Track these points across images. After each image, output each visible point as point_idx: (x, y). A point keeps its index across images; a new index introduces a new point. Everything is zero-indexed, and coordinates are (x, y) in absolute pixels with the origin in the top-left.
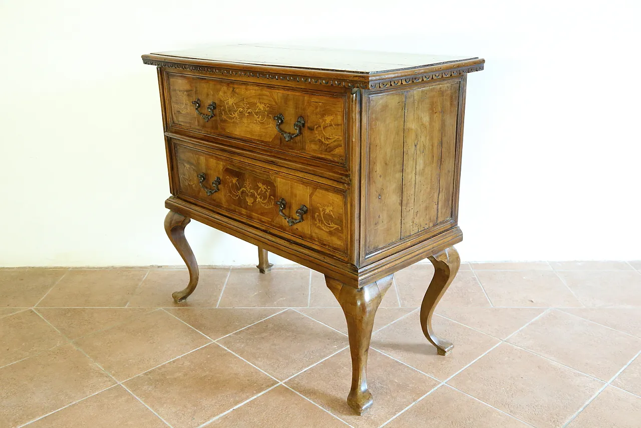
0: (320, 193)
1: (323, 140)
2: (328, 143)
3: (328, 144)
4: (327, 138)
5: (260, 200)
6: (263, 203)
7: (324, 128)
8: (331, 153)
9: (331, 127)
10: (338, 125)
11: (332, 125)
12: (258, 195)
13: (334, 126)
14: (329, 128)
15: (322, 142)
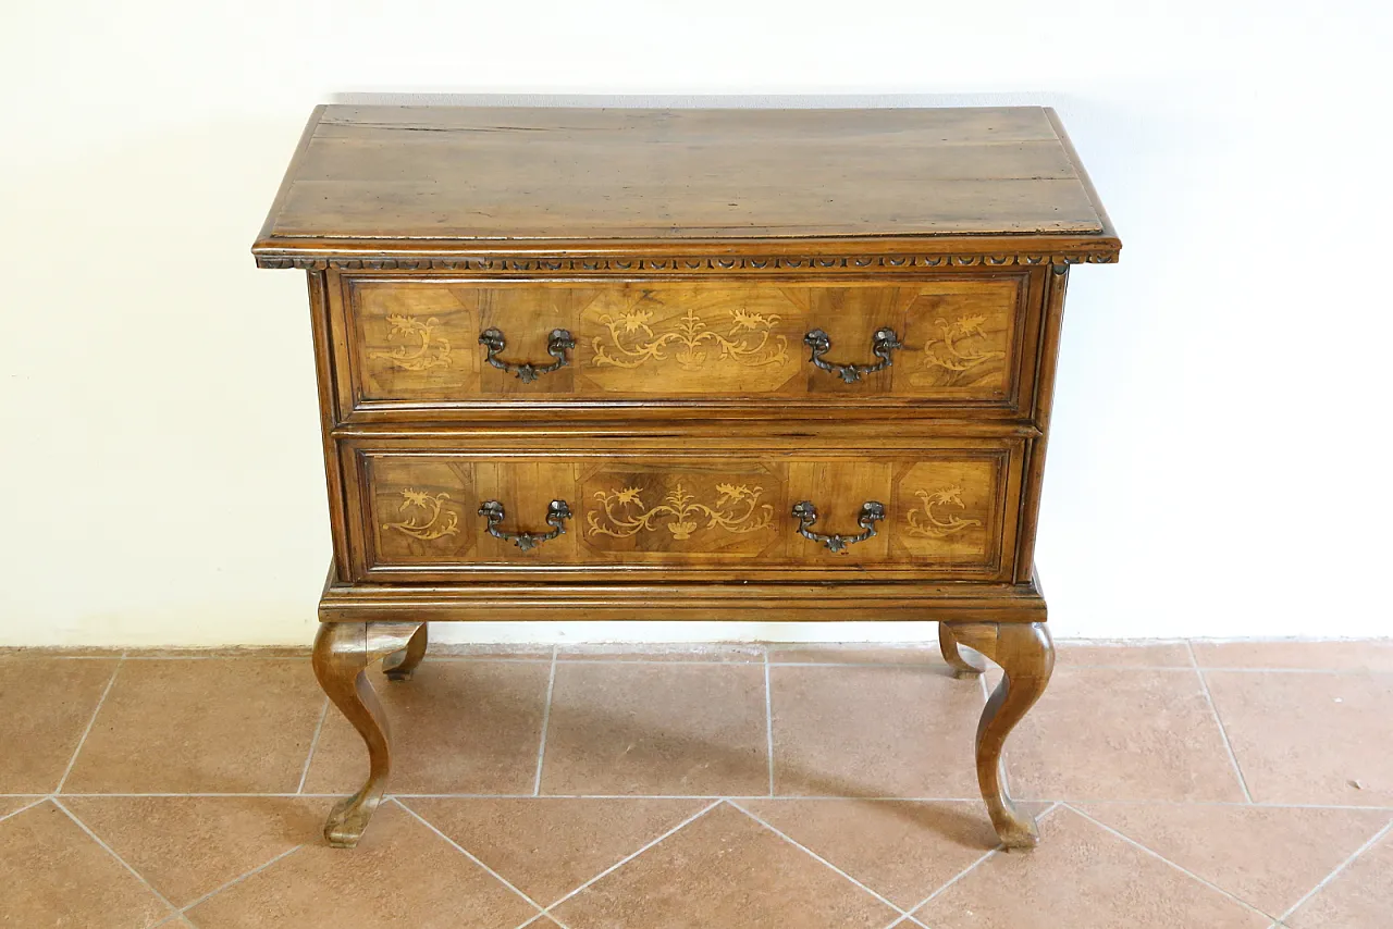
0: (923, 469)
1: (949, 366)
2: (962, 369)
3: (962, 372)
4: (961, 361)
5: (721, 520)
6: (731, 525)
7: (953, 342)
8: (971, 385)
9: (977, 338)
10: (996, 332)
11: (979, 334)
12: (717, 511)
13: (984, 335)
14: (970, 341)
15: (946, 371)
